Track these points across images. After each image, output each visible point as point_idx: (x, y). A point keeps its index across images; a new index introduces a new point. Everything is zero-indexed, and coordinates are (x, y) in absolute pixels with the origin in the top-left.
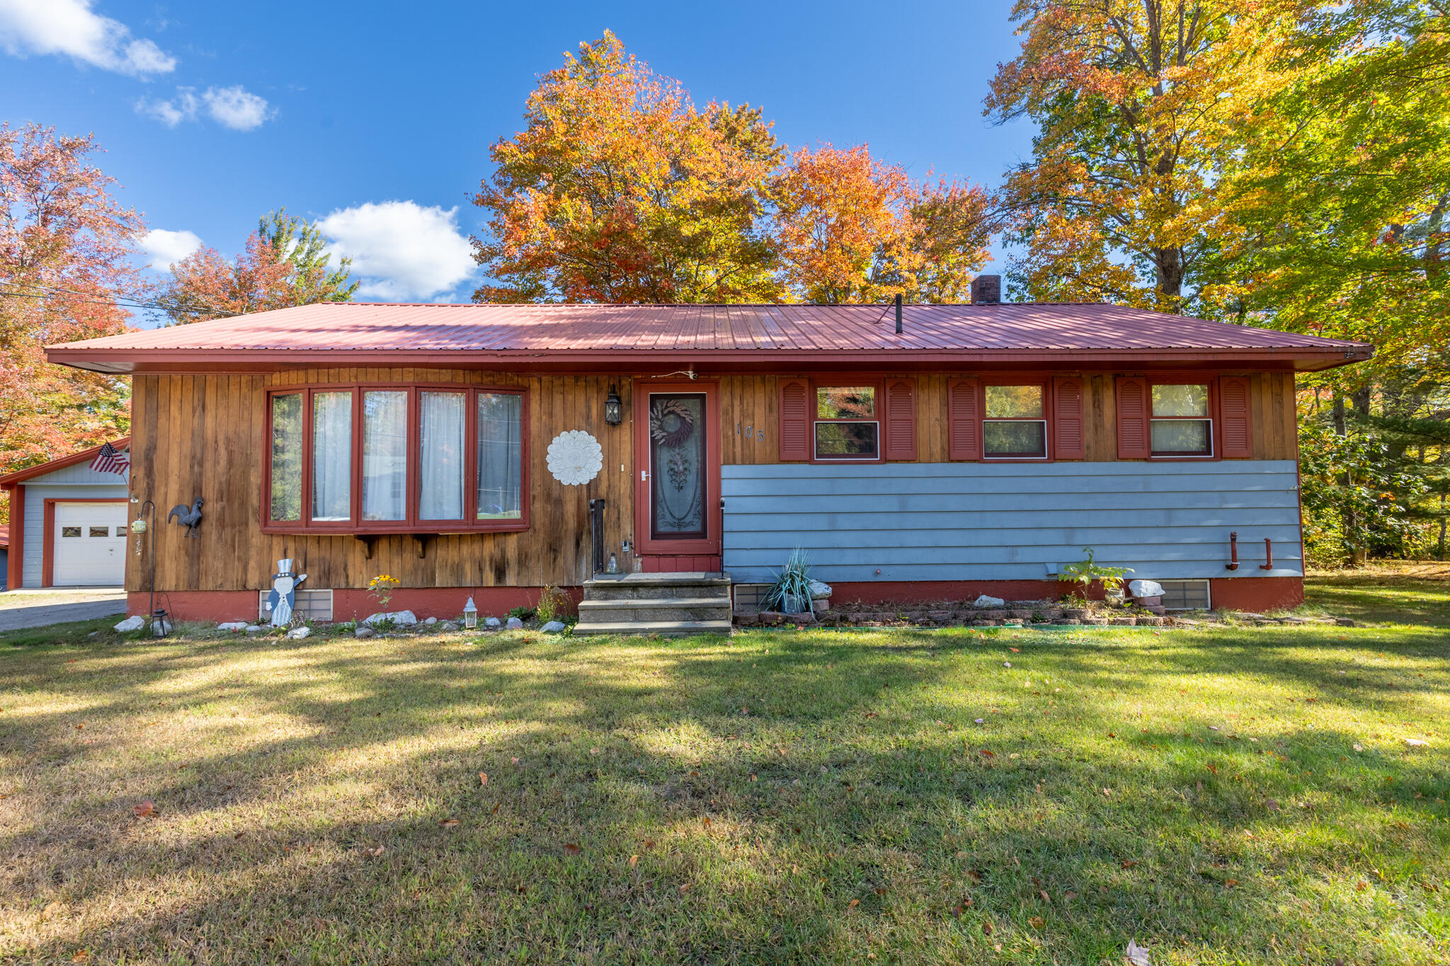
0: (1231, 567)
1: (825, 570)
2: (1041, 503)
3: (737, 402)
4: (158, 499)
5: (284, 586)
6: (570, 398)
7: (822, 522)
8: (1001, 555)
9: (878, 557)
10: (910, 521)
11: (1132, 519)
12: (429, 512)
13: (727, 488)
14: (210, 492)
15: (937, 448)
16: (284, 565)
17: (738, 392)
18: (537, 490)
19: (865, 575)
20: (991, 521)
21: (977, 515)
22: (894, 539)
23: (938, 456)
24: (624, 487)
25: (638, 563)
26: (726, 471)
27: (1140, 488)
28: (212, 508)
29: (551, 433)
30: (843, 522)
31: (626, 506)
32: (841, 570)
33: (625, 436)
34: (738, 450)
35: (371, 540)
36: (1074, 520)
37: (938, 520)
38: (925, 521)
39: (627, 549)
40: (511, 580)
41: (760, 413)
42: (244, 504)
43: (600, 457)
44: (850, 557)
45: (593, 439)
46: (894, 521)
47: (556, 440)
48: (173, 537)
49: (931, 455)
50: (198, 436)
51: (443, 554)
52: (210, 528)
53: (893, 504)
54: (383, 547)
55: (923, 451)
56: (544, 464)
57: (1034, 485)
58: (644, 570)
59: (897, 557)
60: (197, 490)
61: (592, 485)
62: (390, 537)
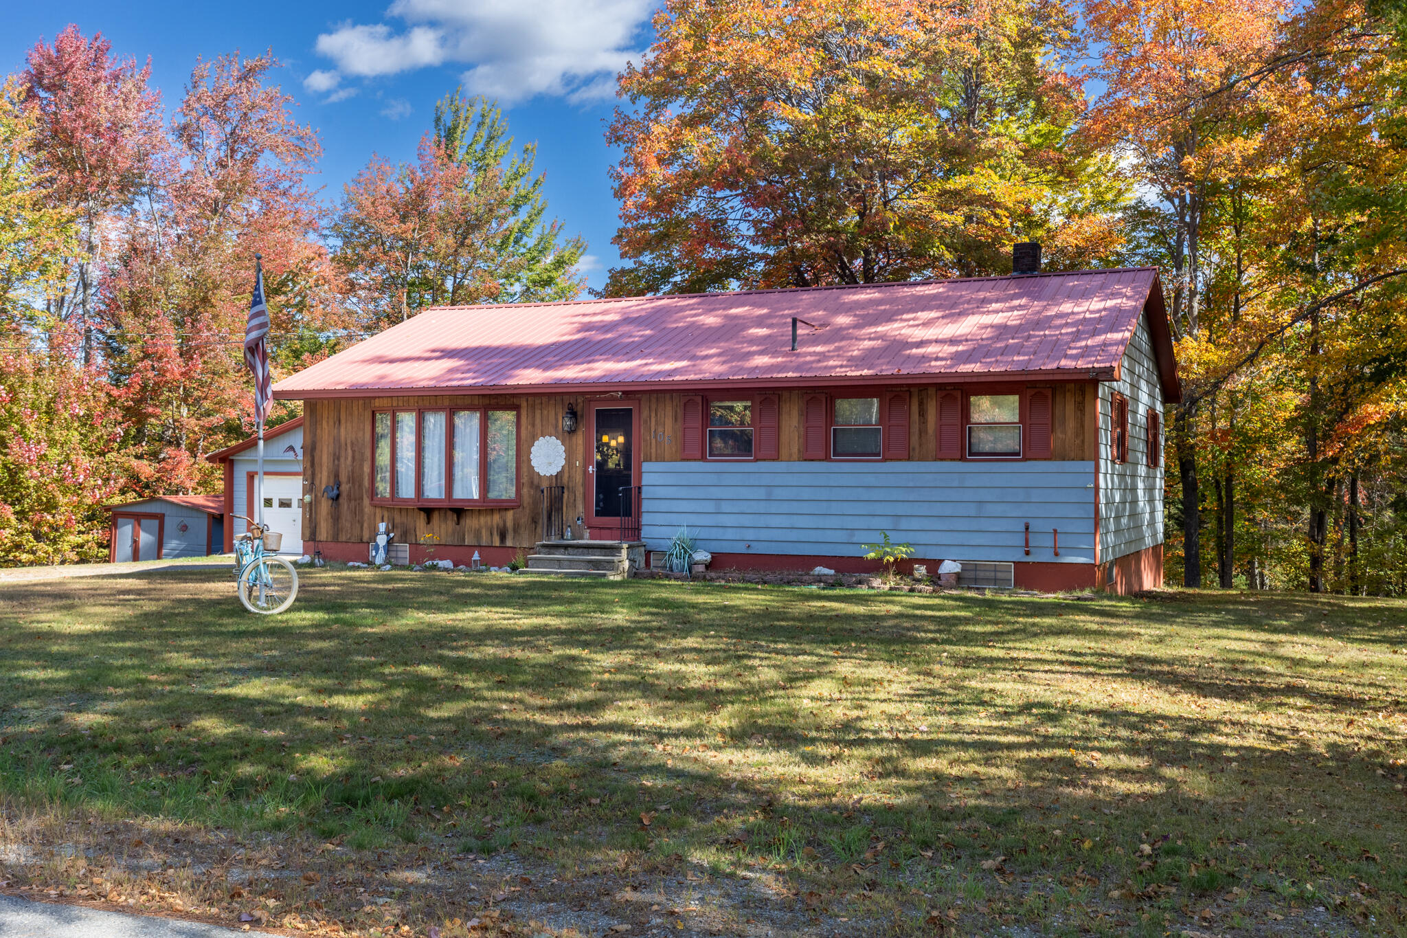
0: (1027, 553)
1: (713, 543)
2: (875, 495)
3: (653, 415)
4: (317, 482)
5: (382, 540)
6: (545, 412)
7: (710, 506)
8: (841, 536)
9: (750, 535)
10: (774, 507)
11: (948, 510)
12: (459, 494)
13: (646, 479)
14: (343, 478)
15: (795, 450)
16: (382, 527)
17: (654, 406)
18: (525, 480)
19: (740, 548)
20: (835, 507)
21: (825, 504)
22: (762, 521)
23: (795, 456)
24: (579, 478)
25: (587, 533)
26: (646, 466)
27: (956, 484)
28: (345, 488)
29: (534, 438)
30: (726, 507)
31: (580, 491)
32: (724, 543)
33: (579, 439)
34: (653, 451)
35: (429, 511)
36: (901, 509)
37: (795, 507)
38: (785, 507)
39: (579, 522)
40: (509, 543)
41: (669, 422)
42: (361, 486)
43: (564, 456)
44: (730, 534)
45: (559, 442)
46: (762, 507)
47: (536, 443)
48: (325, 507)
49: (791, 455)
50: (337, 440)
51: (470, 523)
52: (343, 500)
53: (761, 493)
54: (436, 515)
55: (784, 452)
56: (529, 460)
57: (870, 480)
58: (591, 538)
59: (764, 535)
60: (337, 476)
61: (559, 476)
62: (439, 509)
